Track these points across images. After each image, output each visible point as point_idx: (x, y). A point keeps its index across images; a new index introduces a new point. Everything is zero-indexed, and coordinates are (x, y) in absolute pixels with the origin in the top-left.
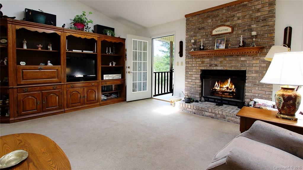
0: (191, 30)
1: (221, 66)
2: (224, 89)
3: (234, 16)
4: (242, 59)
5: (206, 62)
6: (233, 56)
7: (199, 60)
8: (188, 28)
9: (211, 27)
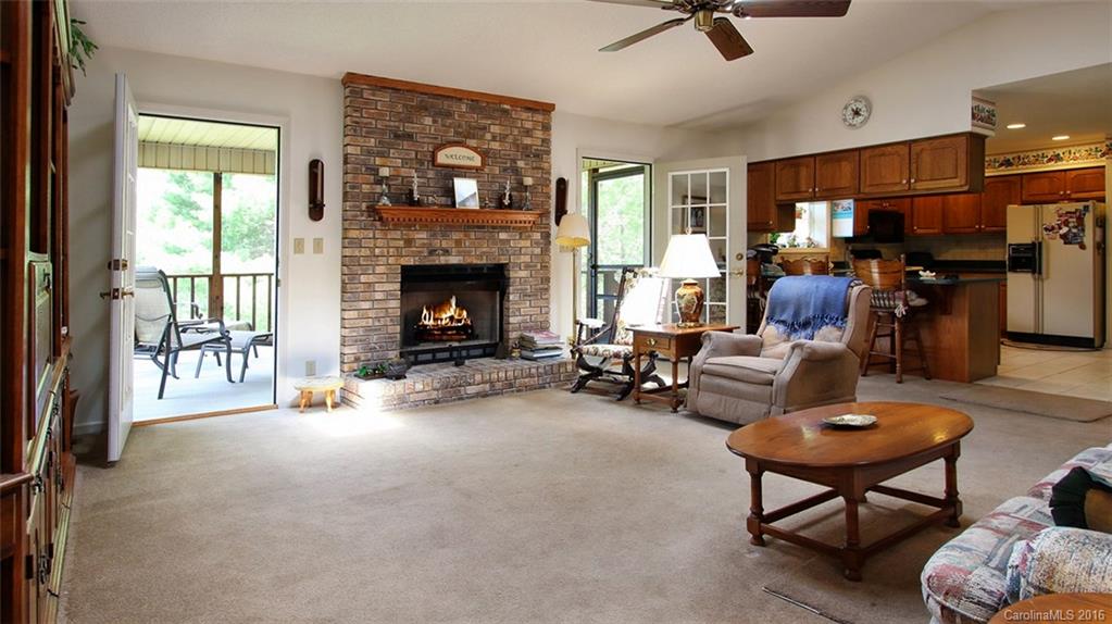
0: (367, 132)
1: (459, 254)
2: (444, 322)
3: (485, 128)
4: (503, 236)
5: (418, 243)
6: (483, 227)
7: (397, 234)
8: (357, 123)
9: (431, 141)
